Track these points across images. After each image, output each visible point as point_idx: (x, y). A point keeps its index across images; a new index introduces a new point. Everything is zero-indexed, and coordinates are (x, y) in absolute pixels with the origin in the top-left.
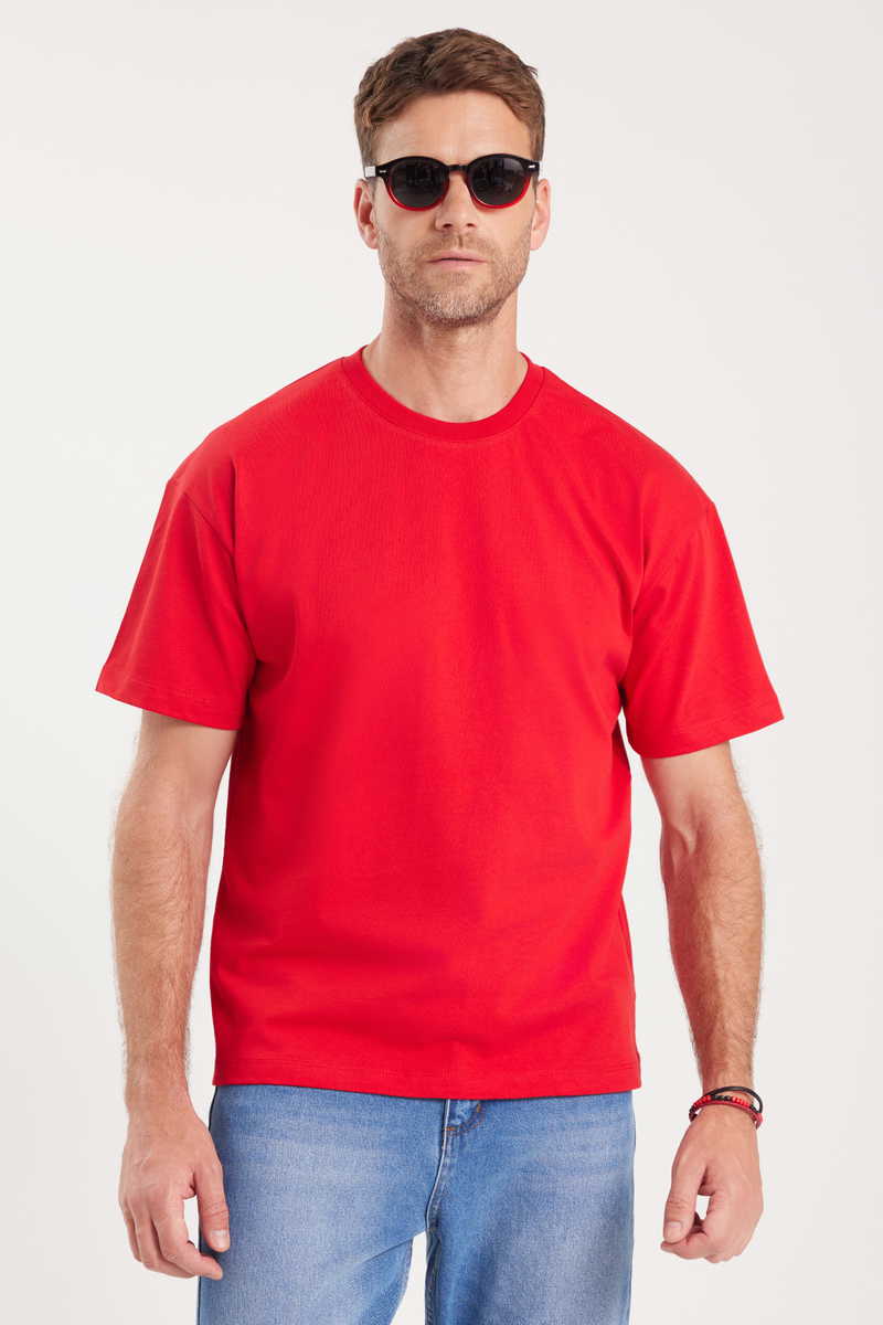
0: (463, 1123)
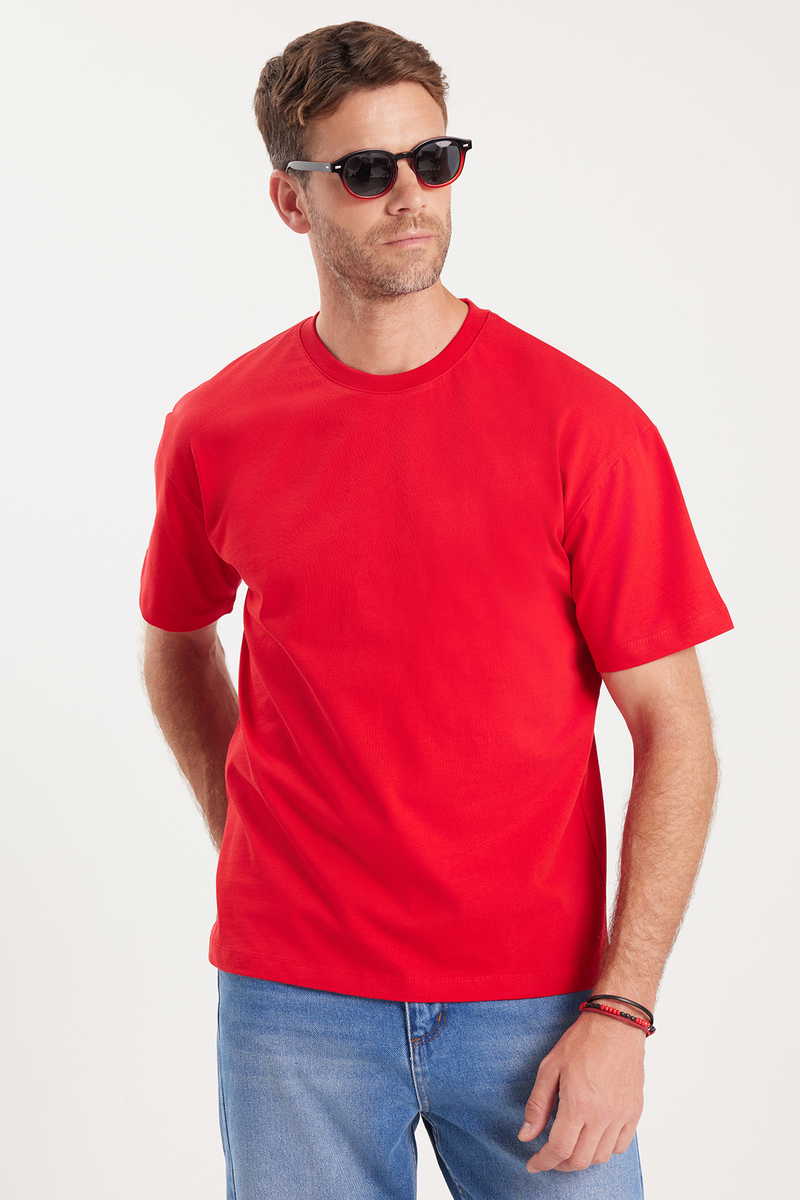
0: (426, 1033)
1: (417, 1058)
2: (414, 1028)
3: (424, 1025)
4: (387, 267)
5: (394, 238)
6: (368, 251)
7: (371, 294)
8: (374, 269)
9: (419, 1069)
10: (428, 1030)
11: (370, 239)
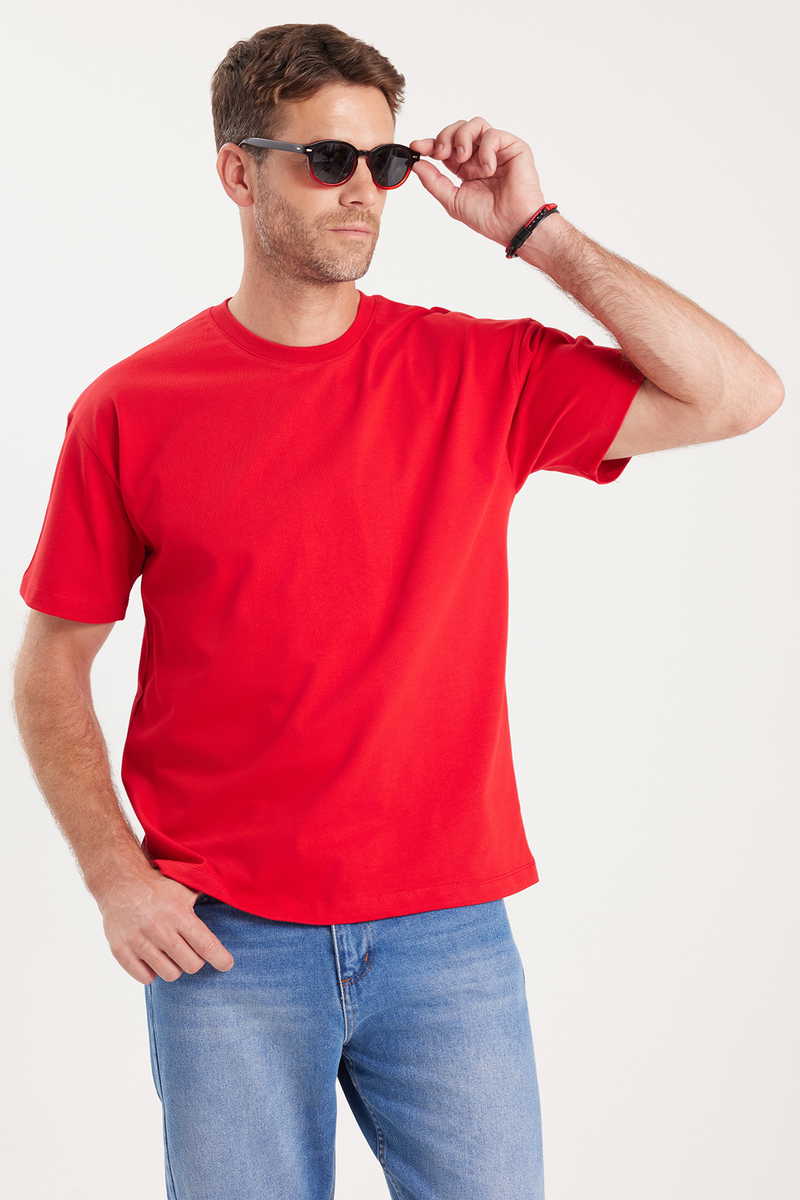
0: (355, 973)
1: (348, 996)
2: (344, 969)
3: (352, 966)
4: (329, 251)
5: (341, 225)
6: (314, 234)
7: (302, 274)
8: (316, 251)
9: (350, 1008)
10: (357, 970)
11: (319, 222)
